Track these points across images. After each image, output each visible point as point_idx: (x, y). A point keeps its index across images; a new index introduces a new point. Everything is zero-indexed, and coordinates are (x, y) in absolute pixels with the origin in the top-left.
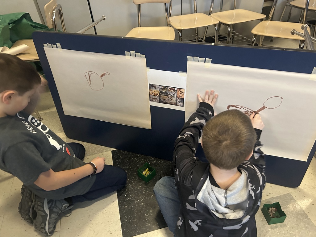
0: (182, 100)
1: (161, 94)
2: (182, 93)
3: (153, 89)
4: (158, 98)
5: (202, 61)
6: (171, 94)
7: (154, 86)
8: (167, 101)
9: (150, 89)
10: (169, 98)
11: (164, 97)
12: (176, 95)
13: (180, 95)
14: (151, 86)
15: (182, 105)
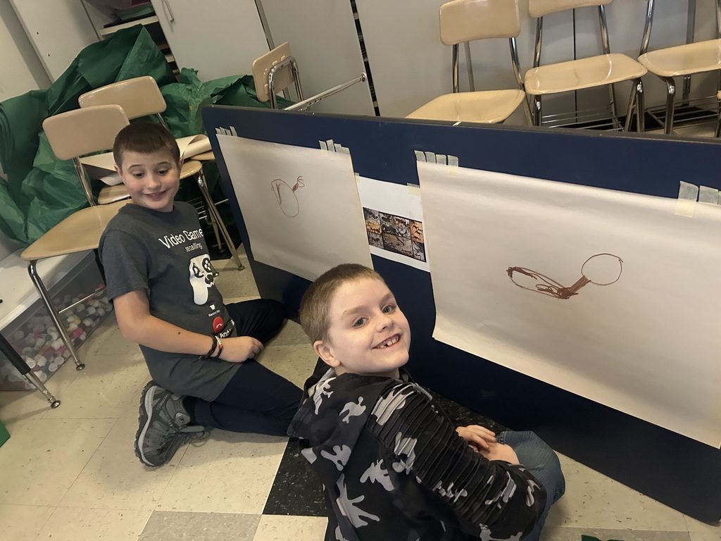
0: (422, 246)
1: (385, 230)
2: (419, 231)
3: (371, 220)
4: (381, 239)
5: (441, 162)
6: (402, 232)
7: (371, 214)
8: (397, 248)
9: (365, 219)
10: (399, 240)
11: (390, 238)
12: (409, 234)
13: (416, 235)
14: (367, 212)
15: (423, 258)
